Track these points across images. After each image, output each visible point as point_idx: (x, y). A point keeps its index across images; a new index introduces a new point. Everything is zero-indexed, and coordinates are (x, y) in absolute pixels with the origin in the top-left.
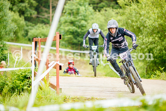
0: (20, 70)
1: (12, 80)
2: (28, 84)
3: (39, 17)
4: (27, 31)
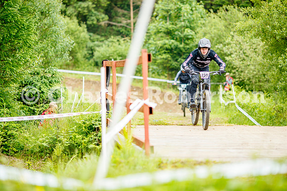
0: (82, 115)
1: (68, 133)
2: (95, 139)
3: (112, 25)
4: (92, 50)
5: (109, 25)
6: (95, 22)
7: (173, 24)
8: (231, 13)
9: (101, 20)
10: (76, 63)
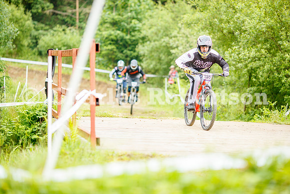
2: (39, 130)
3: (57, 14)
4: (36, 39)
5: (54, 14)
6: (40, 11)
7: (119, 15)
8: (179, 5)
9: (46, 8)
10: (19, 51)
